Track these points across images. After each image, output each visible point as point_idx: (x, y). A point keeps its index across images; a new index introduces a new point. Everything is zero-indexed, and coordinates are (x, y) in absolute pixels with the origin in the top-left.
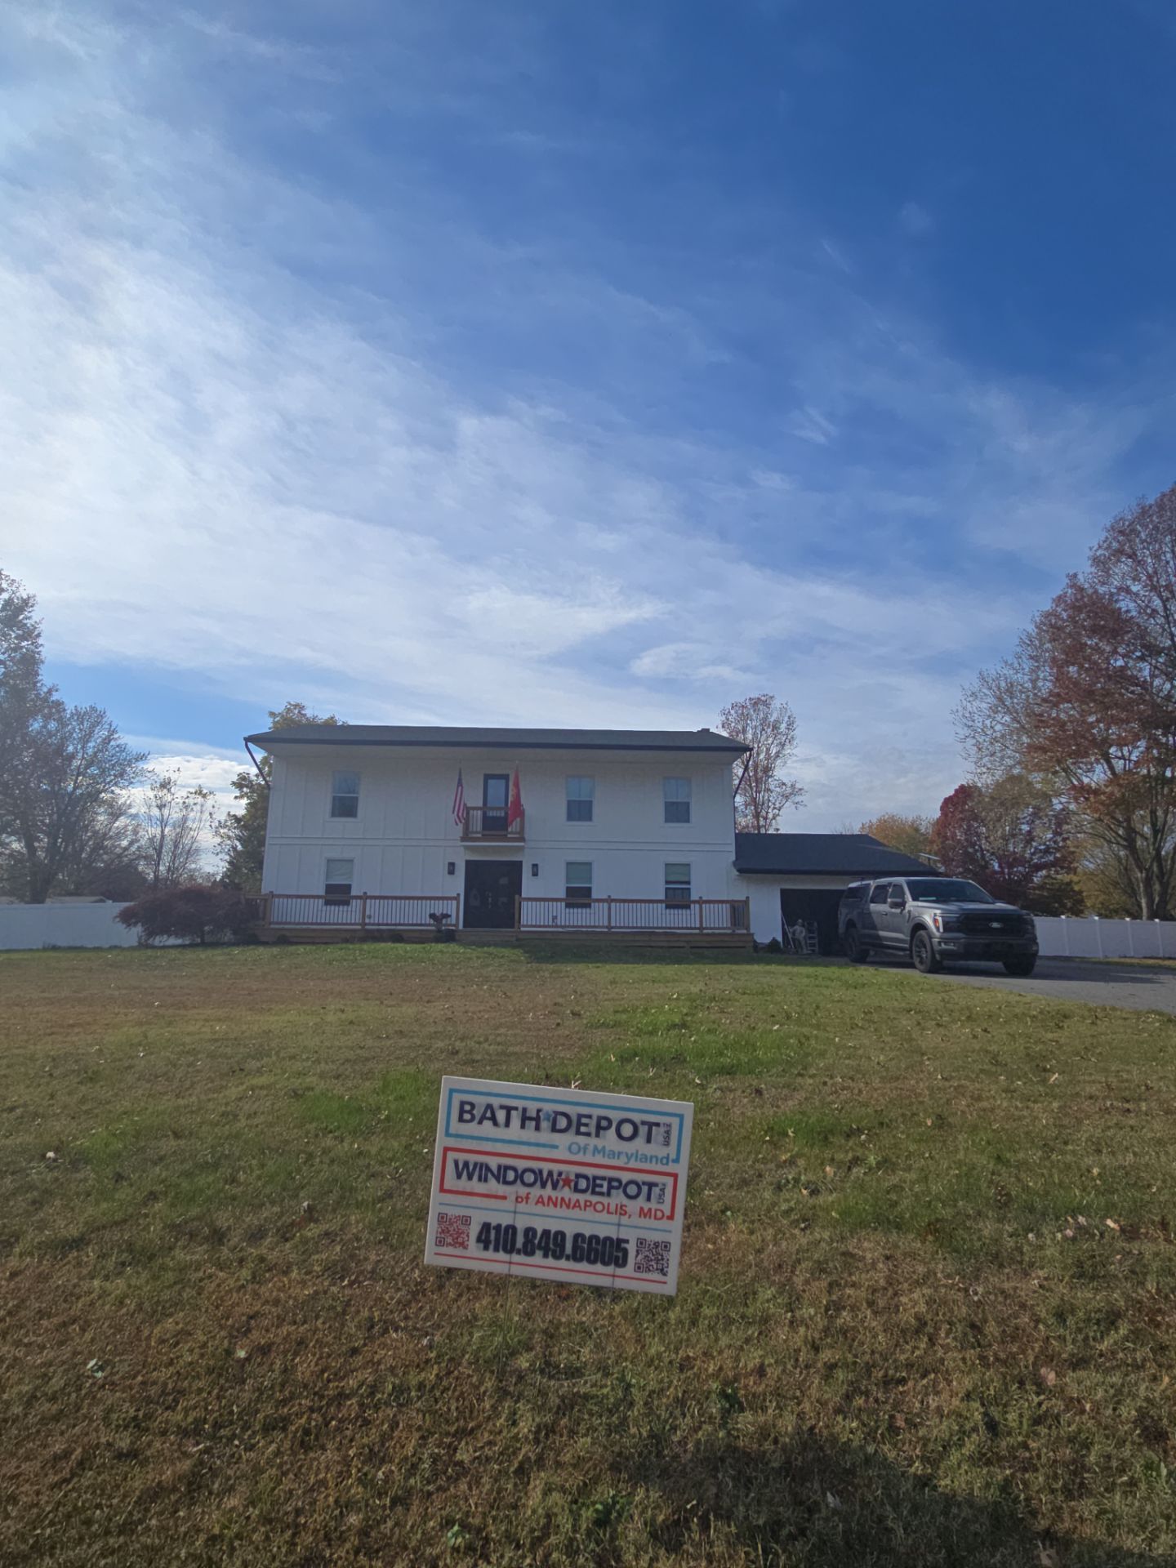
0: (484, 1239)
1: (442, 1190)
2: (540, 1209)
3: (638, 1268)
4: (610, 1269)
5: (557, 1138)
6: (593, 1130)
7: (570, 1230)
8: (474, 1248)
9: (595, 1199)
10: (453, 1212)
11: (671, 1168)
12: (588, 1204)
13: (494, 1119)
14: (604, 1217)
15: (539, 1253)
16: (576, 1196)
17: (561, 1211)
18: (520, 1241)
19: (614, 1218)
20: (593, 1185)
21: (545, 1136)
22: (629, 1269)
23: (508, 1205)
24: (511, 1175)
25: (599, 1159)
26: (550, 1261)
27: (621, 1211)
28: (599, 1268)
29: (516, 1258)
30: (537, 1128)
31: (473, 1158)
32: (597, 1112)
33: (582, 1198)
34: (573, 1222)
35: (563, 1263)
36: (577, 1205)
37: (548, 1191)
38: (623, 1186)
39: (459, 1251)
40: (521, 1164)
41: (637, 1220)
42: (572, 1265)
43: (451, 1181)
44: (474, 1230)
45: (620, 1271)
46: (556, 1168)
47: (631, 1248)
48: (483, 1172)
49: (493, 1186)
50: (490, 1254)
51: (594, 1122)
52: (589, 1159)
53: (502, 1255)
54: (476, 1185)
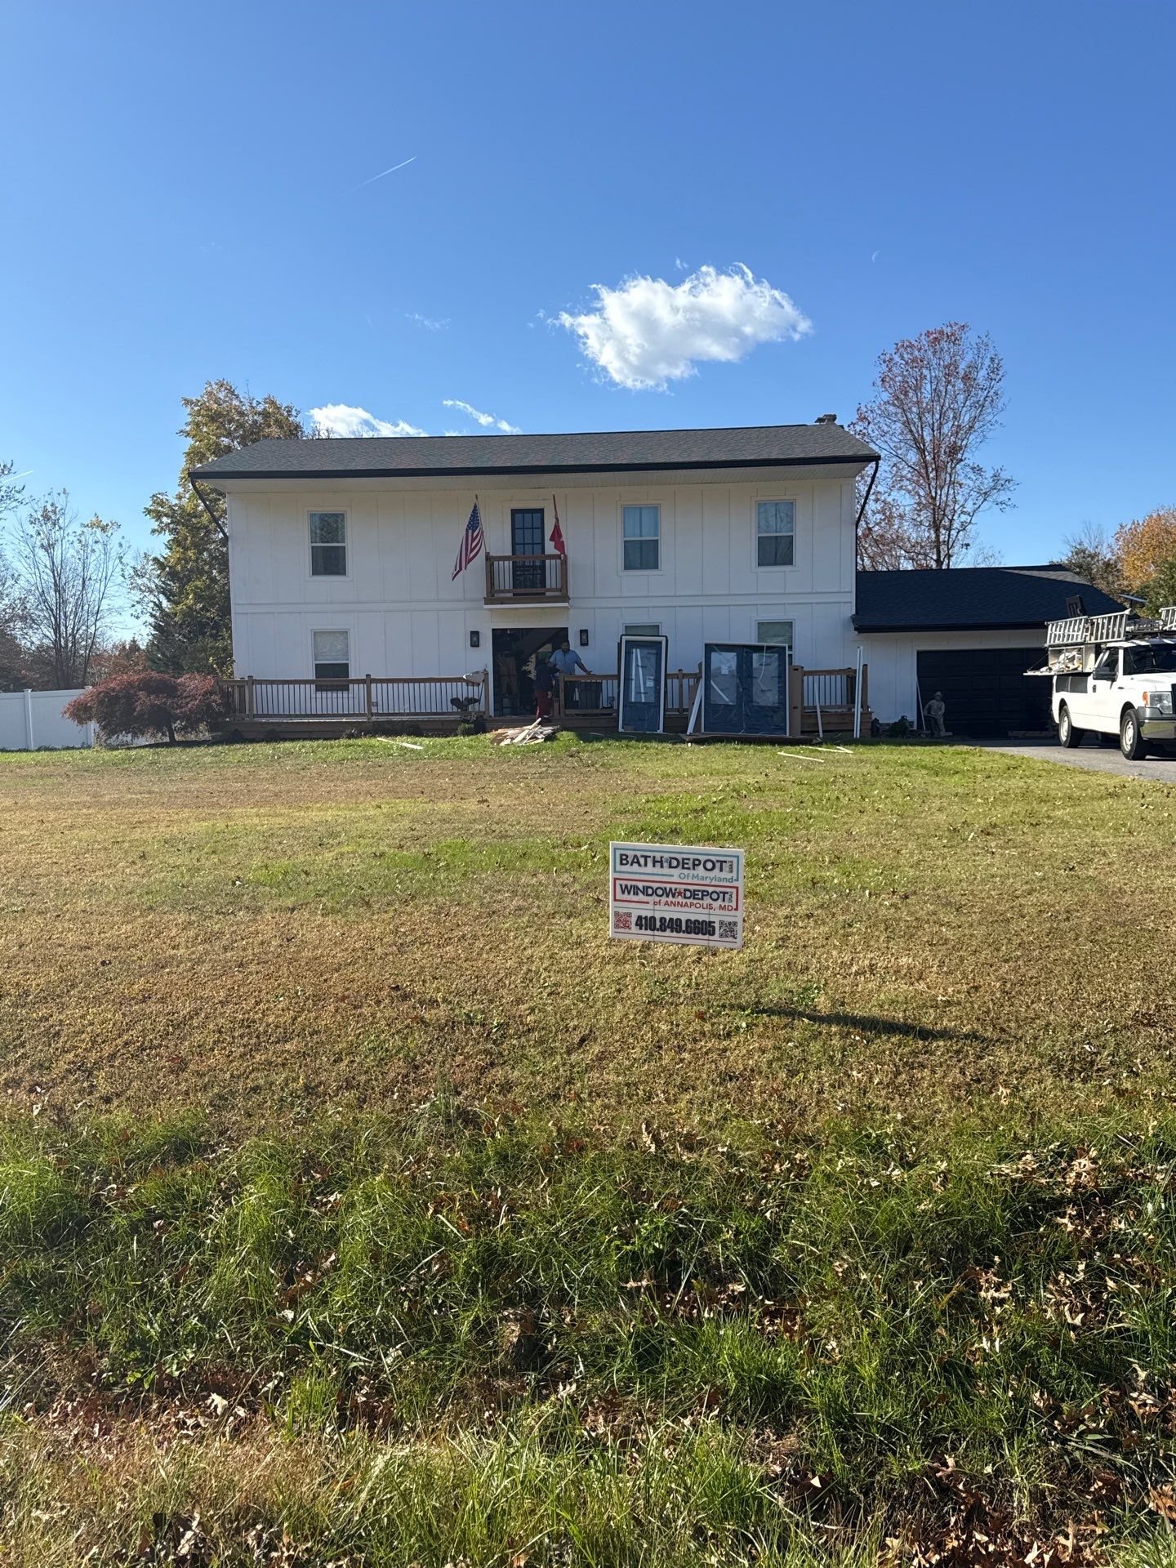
0: (639, 923)
1: (615, 900)
2: (666, 908)
3: (721, 936)
4: (707, 937)
5: (672, 871)
6: (691, 866)
7: (684, 918)
8: (634, 929)
9: (695, 902)
10: (621, 911)
11: (735, 884)
12: (692, 904)
13: (638, 863)
14: (701, 910)
15: (668, 930)
16: (685, 901)
17: (679, 908)
18: (658, 924)
19: (707, 911)
20: (694, 895)
21: (666, 870)
22: (716, 937)
23: (650, 906)
24: (650, 891)
25: (695, 881)
26: (675, 934)
27: (710, 907)
28: (700, 936)
29: (656, 933)
30: (662, 866)
31: (629, 883)
32: (692, 857)
33: (688, 901)
34: (684, 914)
35: (681, 935)
36: (686, 905)
37: (670, 899)
38: (710, 895)
39: (627, 930)
40: (655, 886)
41: (718, 911)
42: (686, 935)
43: (619, 896)
44: (634, 920)
45: (711, 938)
46: (674, 886)
47: (717, 926)
48: (636, 891)
49: (641, 897)
50: (643, 931)
51: (691, 862)
52: (690, 881)
53: (649, 932)
54: (632, 897)
